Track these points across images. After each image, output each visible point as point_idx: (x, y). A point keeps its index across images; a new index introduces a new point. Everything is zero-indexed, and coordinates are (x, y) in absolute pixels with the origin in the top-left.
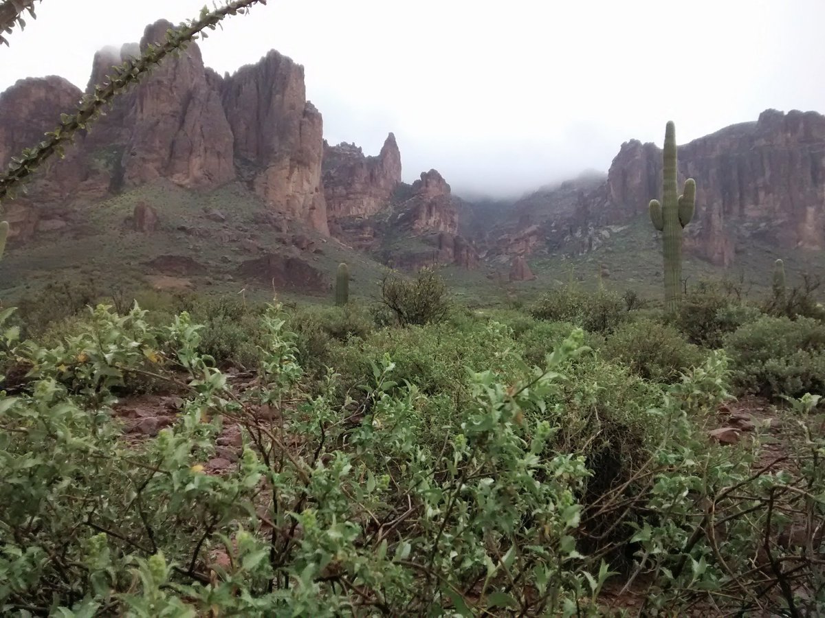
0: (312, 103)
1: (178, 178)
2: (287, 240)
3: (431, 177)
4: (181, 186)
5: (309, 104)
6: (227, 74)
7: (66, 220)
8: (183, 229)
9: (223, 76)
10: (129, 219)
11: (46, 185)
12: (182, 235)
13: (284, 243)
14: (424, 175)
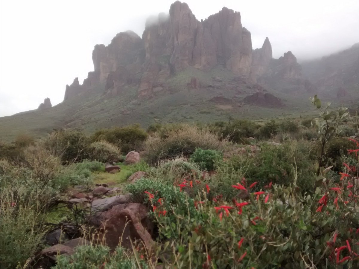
0: (245, 28)
1: (197, 66)
2: (251, 87)
3: (288, 55)
4: (198, 69)
5: (244, 29)
6: (202, 20)
7: (163, 87)
8: (210, 86)
9: (200, 21)
10: (188, 84)
11: (148, 74)
12: (211, 89)
13: (250, 88)
14: (285, 54)
